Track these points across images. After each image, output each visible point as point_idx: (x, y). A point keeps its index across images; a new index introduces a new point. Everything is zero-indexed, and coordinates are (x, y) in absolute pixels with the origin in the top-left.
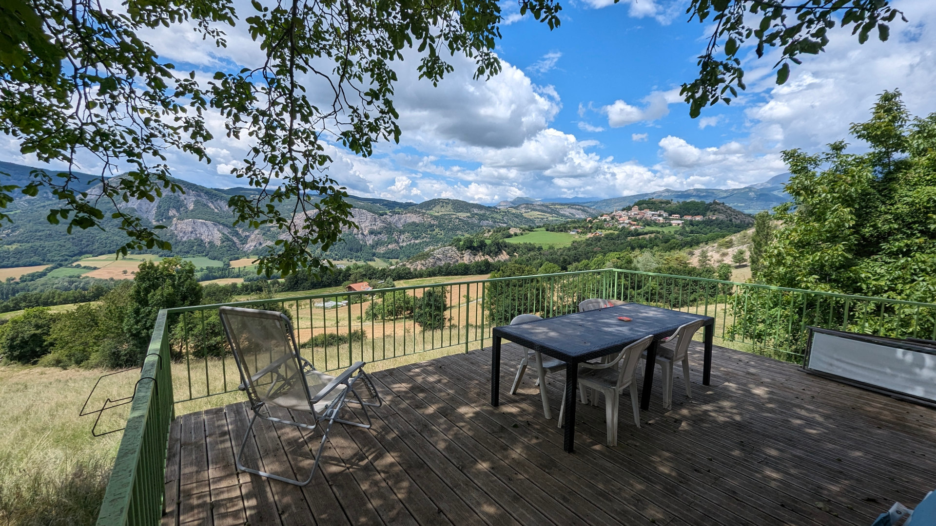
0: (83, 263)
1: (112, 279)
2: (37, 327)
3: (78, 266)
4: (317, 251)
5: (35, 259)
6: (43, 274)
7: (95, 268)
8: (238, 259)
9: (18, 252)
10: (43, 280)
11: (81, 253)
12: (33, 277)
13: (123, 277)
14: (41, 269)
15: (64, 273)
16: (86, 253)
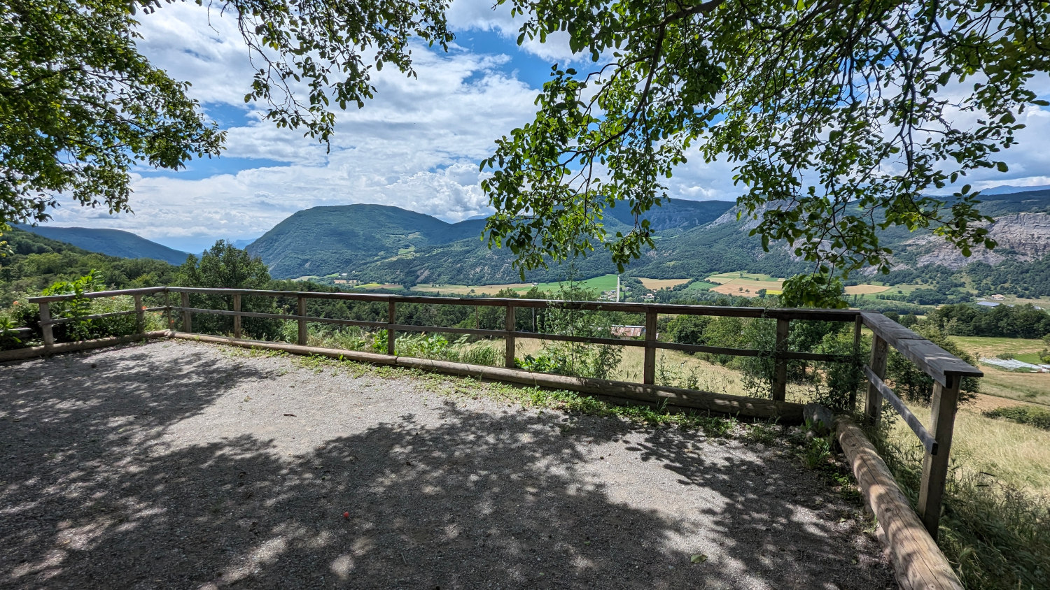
0: (712, 279)
1: (730, 295)
2: (696, 325)
3: (708, 281)
4: (985, 281)
5: (683, 273)
6: (686, 286)
7: (720, 284)
8: (855, 284)
9: (674, 267)
10: (685, 291)
11: (711, 270)
12: (681, 287)
13: (739, 294)
14: (685, 281)
15: (699, 286)
16: (715, 270)
